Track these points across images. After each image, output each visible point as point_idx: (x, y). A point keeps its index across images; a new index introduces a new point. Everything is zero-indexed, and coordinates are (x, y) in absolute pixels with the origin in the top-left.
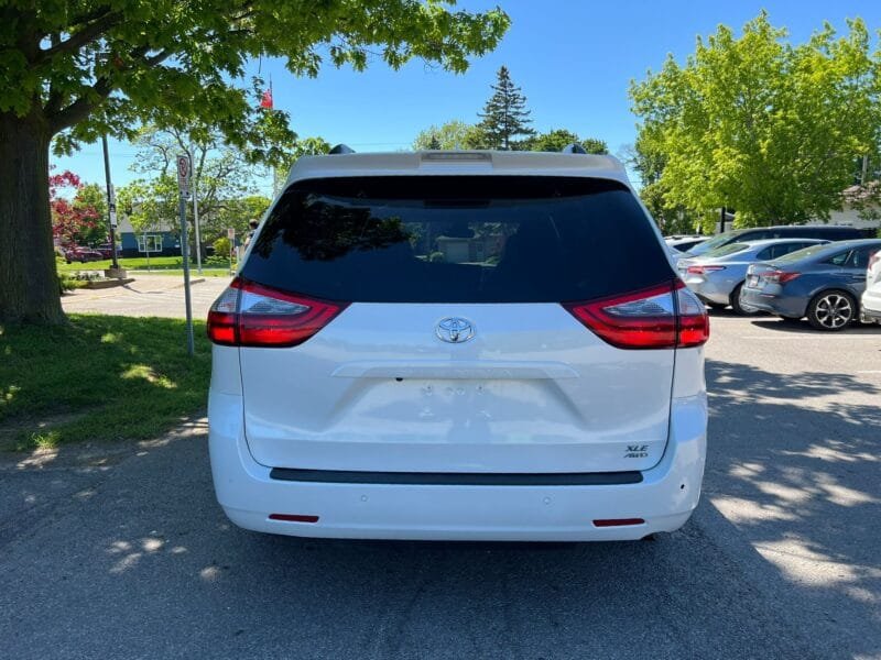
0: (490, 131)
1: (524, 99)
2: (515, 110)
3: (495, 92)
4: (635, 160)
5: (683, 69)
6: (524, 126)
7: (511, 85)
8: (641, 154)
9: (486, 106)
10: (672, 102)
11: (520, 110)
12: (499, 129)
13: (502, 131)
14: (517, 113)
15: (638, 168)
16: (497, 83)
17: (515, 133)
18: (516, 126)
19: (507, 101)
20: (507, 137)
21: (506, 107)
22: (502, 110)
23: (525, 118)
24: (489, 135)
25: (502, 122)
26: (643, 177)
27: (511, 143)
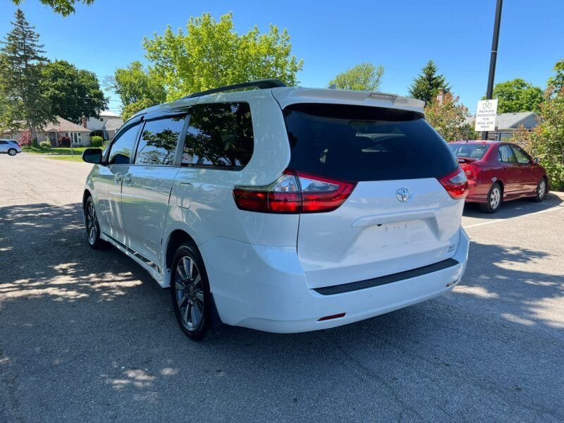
0: (13, 55)
1: (38, 35)
2: (30, 42)
3: (13, 27)
4: (116, 86)
5: (176, 36)
6: (40, 55)
7: (27, 24)
8: (119, 83)
9: (7, 36)
10: (172, 55)
11: (35, 43)
12: (19, 55)
13: (22, 57)
14: (34, 45)
15: (118, 92)
16: (15, 20)
17: (33, 59)
18: (33, 53)
19: (25, 36)
20: (26, 61)
21: (23, 39)
22: (20, 41)
23: (41, 49)
24: (12, 58)
25: (22, 50)
26: (122, 98)
27: (29, 65)
